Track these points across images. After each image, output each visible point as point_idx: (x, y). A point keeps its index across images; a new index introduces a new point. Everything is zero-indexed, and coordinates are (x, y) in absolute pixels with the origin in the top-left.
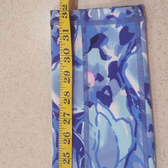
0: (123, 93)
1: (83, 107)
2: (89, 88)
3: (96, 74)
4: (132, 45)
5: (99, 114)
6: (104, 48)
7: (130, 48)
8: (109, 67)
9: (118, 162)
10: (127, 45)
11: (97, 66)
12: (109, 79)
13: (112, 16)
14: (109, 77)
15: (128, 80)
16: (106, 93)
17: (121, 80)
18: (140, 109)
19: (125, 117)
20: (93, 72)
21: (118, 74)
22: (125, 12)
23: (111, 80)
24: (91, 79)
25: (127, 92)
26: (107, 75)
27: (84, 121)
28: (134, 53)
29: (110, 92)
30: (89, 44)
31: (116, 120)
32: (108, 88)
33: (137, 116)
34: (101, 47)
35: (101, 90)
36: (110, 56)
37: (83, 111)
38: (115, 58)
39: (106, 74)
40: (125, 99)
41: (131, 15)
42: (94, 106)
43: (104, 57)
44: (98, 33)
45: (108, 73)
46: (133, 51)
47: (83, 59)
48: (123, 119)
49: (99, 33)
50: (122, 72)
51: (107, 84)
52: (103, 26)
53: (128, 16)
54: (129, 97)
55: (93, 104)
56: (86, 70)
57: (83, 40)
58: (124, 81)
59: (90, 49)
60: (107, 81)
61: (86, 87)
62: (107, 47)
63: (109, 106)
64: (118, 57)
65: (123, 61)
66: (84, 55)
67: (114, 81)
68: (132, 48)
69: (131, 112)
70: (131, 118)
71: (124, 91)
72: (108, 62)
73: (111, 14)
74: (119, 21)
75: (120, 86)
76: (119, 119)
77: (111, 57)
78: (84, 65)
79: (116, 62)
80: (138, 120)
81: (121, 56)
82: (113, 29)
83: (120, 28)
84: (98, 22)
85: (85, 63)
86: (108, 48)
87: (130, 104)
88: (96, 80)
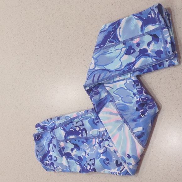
0: (133, 60)
1: (122, 40)
2: (132, 41)
3: (140, 42)
4: (156, 58)
5: (121, 50)
6: (153, 43)
7: (154, 57)
8: (145, 48)
9: (103, 66)
10: (156, 55)
11: (143, 42)
12: (139, 50)
14: (140, 50)
15: (140, 60)
16: (132, 51)
17: (139, 56)
18: (127, 70)
19: (123, 64)
20: (140, 40)
21: (142, 54)
22: (169, 50)
23: (138, 51)
24: (136, 40)
27: (116, 43)
28: (152, 60)
29: (133, 53)
30: (153, 34)
32: (135, 51)
33: (124, 70)
34: (153, 41)
35: (133, 47)
37: (120, 41)
38: (149, 50)
40: (131, 62)
41: (168, 54)
42: (124, 46)
43: (149, 44)
45: (142, 49)
46: (153, 59)
47: (145, 33)
48: (122, 63)
49: (159, 38)
50: (143, 56)
51: (136, 50)
52: (162, 39)
53: (167, 52)
55: (125, 45)
56: (140, 36)
57: (153, 30)
58: (138, 58)
59: (151, 35)
60: (138, 50)
61: (132, 39)
62: (154, 45)
63: (126, 54)
64: (150, 52)
65: (148, 55)
66: (147, 33)
67: (138, 53)
69: (126, 66)
70: (123, 67)
71: (134, 60)
72: (147, 47)
73: (168, 42)
74: (165, 48)
75: (136, 57)
76: (121, 61)
77: (149, 48)
79: (148, 52)
80: (122, 70)
81: (151, 54)
82: (162, 46)
83: (162, 49)
84: (163, 36)
85: (143, 35)
87: (129, 64)
88: (137, 43)
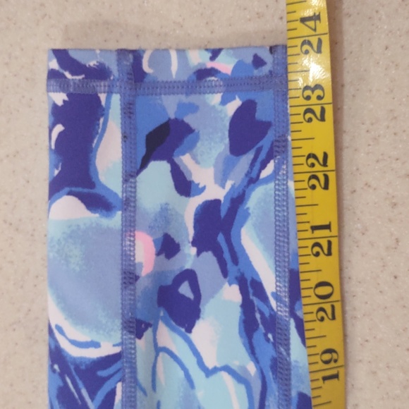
0: (231, 294)
1: (117, 336)
2: (137, 278)
3: (160, 235)
4: (263, 156)
5: (162, 354)
6: (186, 160)
7: (258, 165)
8: (196, 215)
10: (250, 156)
11: (165, 214)
12: (194, 250)
13: (213, 72)
14: (194, 243)
15: (247, 258)
16: (185, 289)
17: (227, 256)
18: (274, 344)
19: (235, 364)
20: (151, 230)
21: (221, 238)
23: (199, 253)
24: (144, 252)
25: (244, 291)
26: (191, 239)
28: (267, 180)
29: (195, 288)
30: (142, 150)
31: (209, 372)
32: (189, 276)
33: (266, 363)
34: (176, 160)
35: (169, 282)
36: (201, 186)
37: (117, 350)
38: (215, 191)
39: (188, 235)
41: (264, 70)
42: (150, 331)
43: (184, 186)
44: (170, 119)
45: (191, 232)
46: (266, 172)
47: (124, 191)
48: (227, 369)
49: (172, 117)
50: (233, 232)
51: (188, 266)
52: (183, 98)
53: (256, 72)
54: (247, 307)
55: (148, 325)
56: (130, 226)
57: (125, 137)
58: (235, 260)
59: (144, 164)
60: (189, 256)
61: (130, 277)
62: (194, 158)
63: (189, 330)
64: (223, 186)
65: (238, 200)
66: (125, 181)
67: (208, 256)
68: (263, 166)
70: (252, 368)
71: (235, 288)
72: (195, 202)
73: (210, 65)
74: (231, 86)
75: (225, 273)
76: (215, 370)
77: (204, 188)
78: (124, 210)
79: (216, 203)
80: (269, 375)
81: (233, 186)
82: (214, 106)
83: (235, 104)
84: (171, 87)
85: (129, 203)
86: (197, 162)
87: (249, 325)
88: (158, 254)
